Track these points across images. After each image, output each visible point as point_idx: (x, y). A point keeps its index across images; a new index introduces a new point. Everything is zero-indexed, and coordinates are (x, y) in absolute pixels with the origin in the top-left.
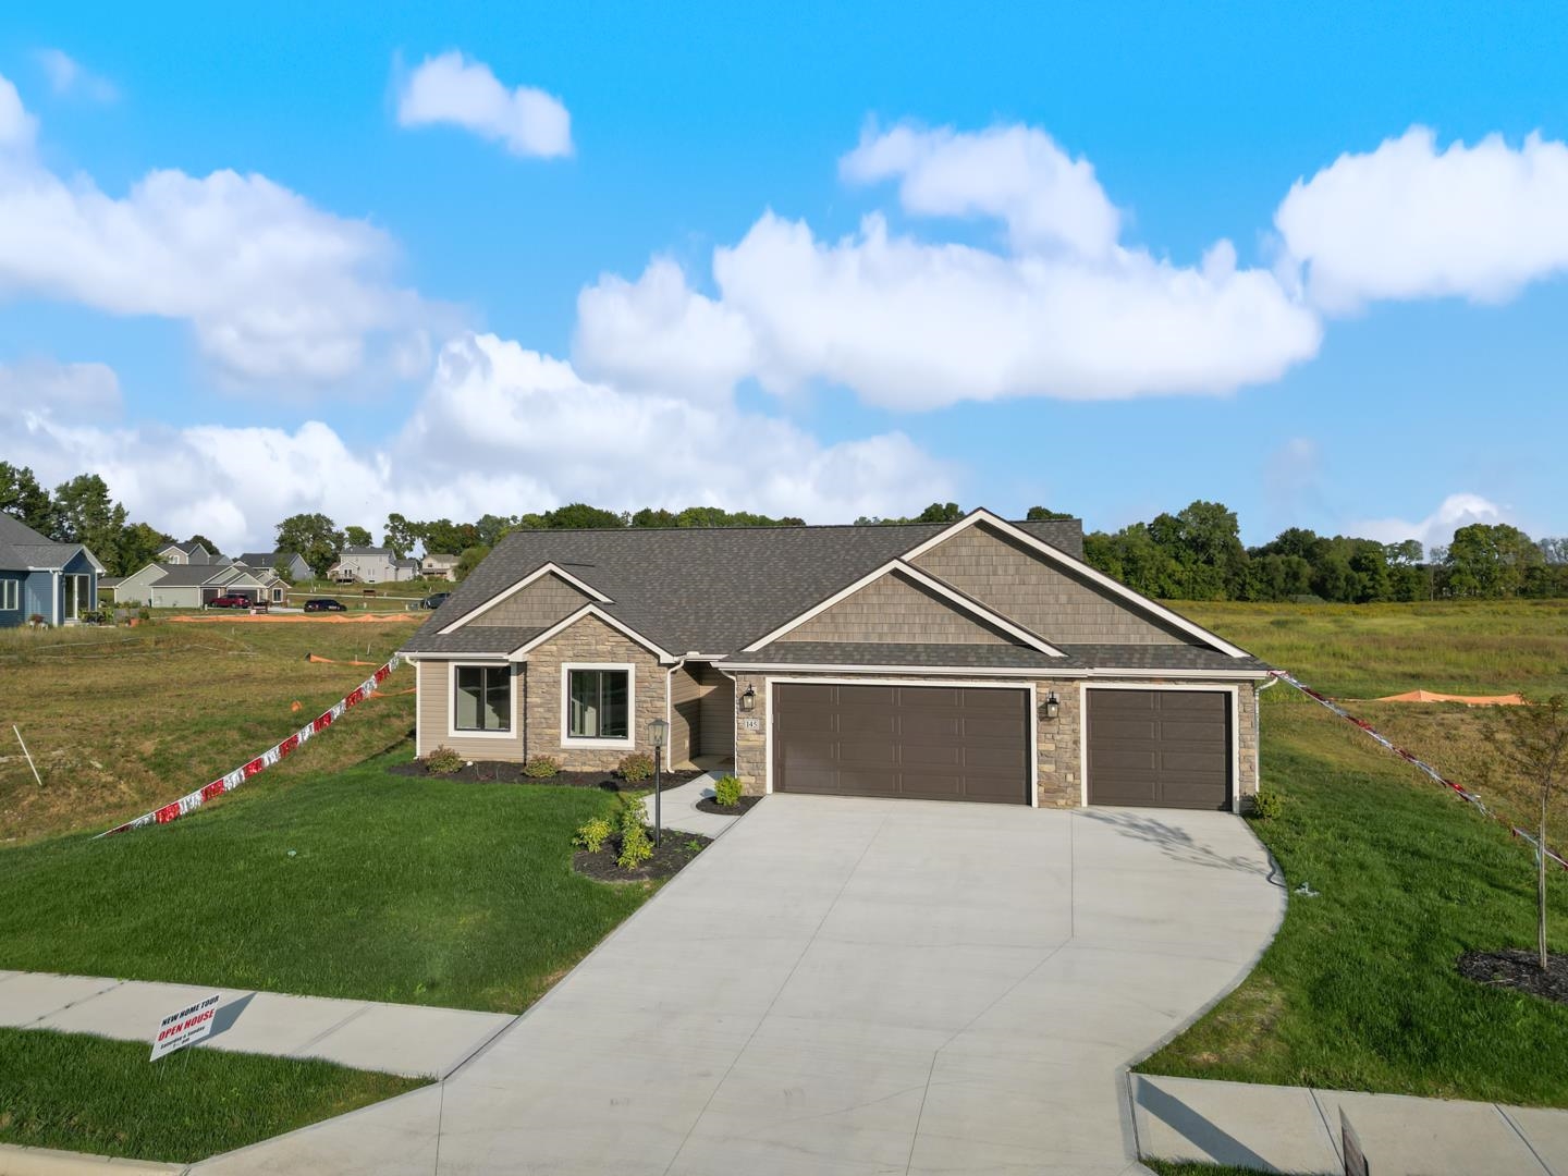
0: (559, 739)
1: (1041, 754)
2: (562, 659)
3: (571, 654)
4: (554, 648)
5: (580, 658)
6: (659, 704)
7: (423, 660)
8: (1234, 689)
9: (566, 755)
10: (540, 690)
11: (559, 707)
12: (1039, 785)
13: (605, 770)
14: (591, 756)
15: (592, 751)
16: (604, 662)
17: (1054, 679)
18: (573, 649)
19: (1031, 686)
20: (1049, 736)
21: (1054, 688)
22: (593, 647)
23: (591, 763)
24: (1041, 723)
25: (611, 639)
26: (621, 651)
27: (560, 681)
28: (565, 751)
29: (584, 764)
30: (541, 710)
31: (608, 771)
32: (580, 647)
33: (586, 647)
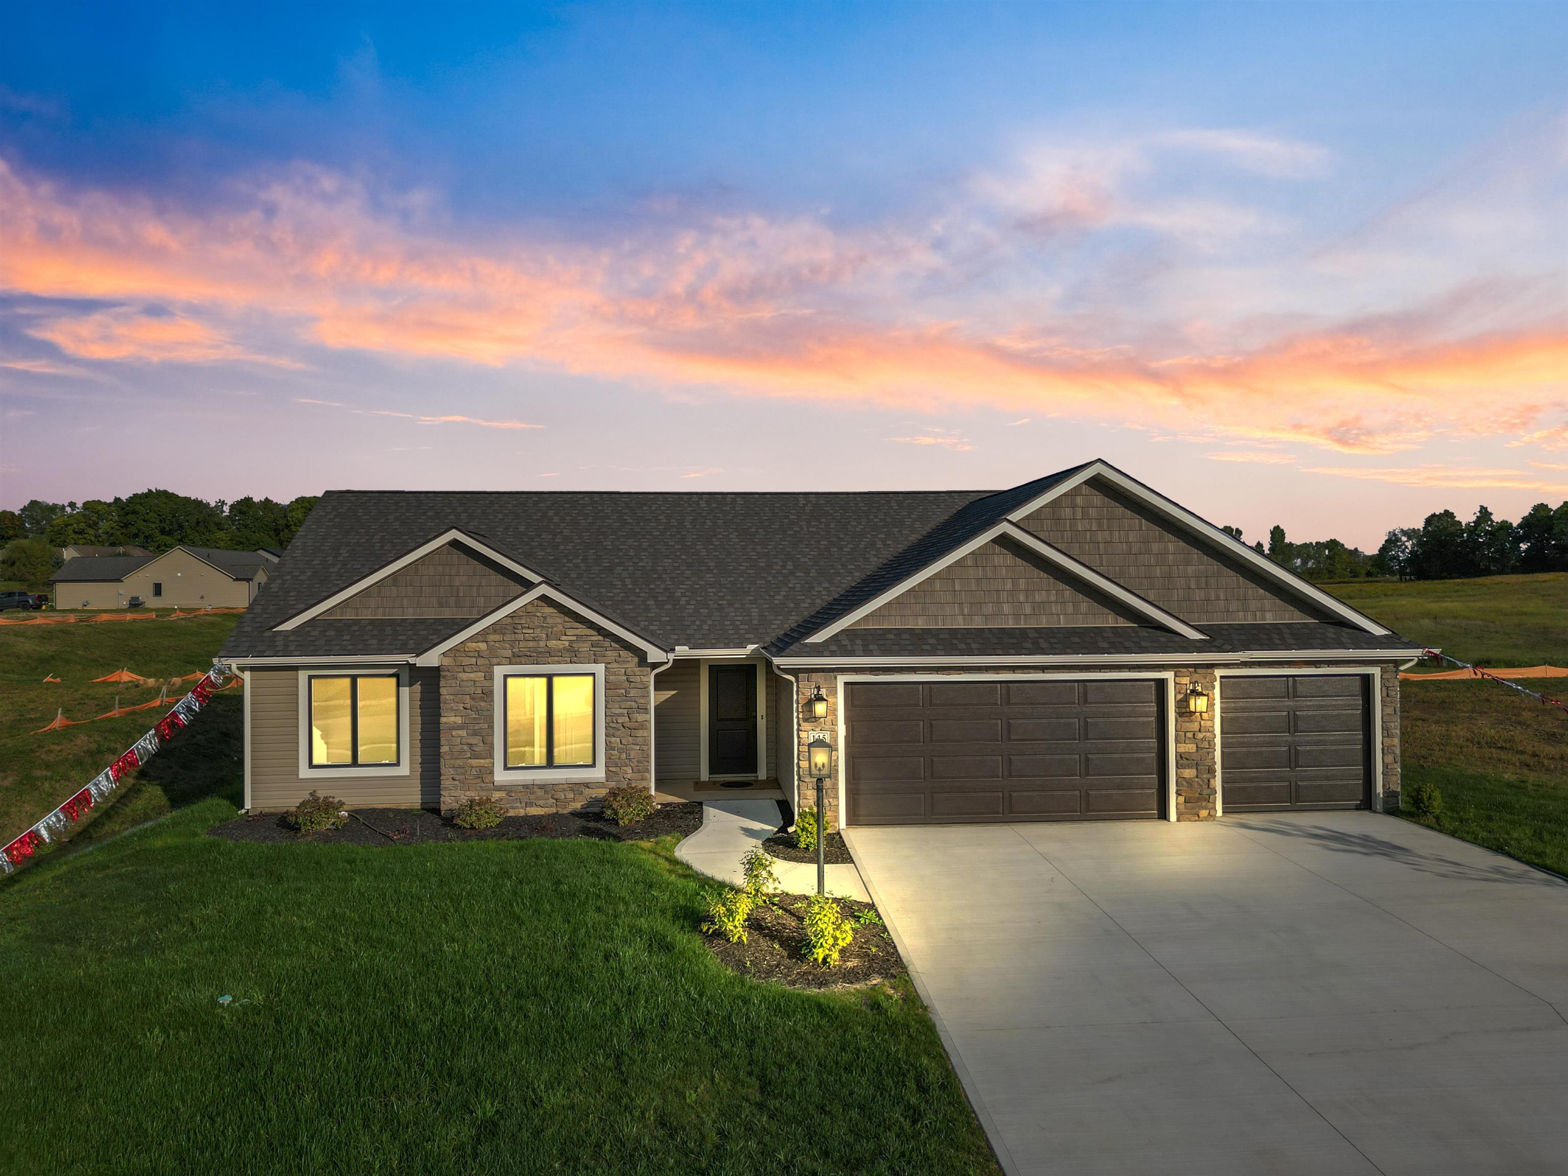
0: (492, 773)
1: (1180, 756)
2: (495, 660)
3: (508, 653)
4: (483, 646)
5: (523, 659)
6: (640, 717)
7: (253, 669)
8: (1376, 671)
9: (503, 794)
10: (461, 706)
11: (491, 727)
12: (1178, 794)
13: (561, 811)
14: (540, 793)
15: (542, 787)
16: (559, 663)
17: (1196, 666)
18: (512, 647)
19: (1169, 675)
20: (1190, 735)
21: (1196, 677)
22: (542, 644)
23: (541, 802)
24: (1180, 719)
25: (569, 632)
26: (585, 647)
27: (492, 692)
28: (500, 788)
29: (531, 804)
30: (463, 733)
31: (565, 812)
32: (522, 644)
33: (531, 644)
